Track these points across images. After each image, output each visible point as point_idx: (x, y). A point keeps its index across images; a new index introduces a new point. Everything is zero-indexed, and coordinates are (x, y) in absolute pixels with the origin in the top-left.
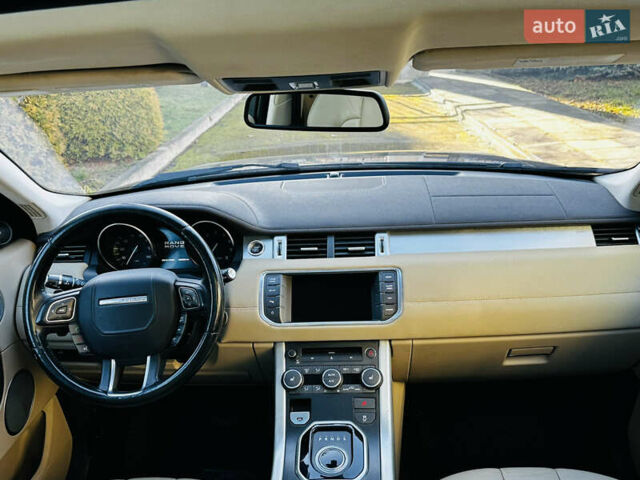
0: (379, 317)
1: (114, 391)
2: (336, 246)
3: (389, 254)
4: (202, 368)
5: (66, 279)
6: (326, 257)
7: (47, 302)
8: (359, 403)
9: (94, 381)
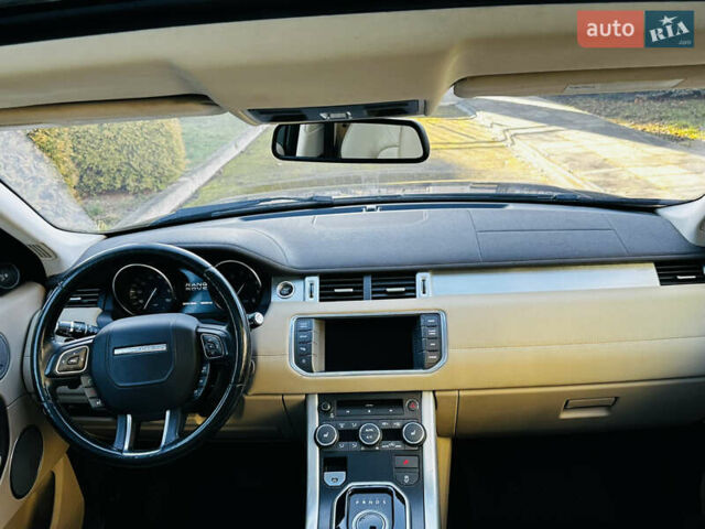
0: (422, 366)
1: (130, 450)
2: (373, 287)
3: (432, 296)
4: (227, 423)
5: (78, 325)
6: (362, 299)
7: (57, 351)
8: (400, 461)
9: (109, 439)
